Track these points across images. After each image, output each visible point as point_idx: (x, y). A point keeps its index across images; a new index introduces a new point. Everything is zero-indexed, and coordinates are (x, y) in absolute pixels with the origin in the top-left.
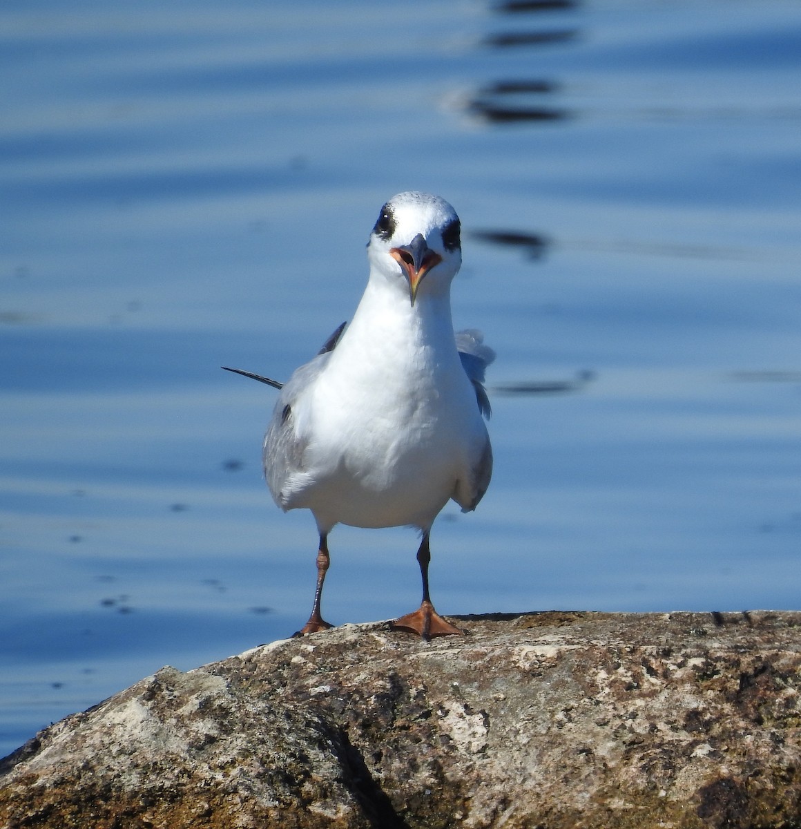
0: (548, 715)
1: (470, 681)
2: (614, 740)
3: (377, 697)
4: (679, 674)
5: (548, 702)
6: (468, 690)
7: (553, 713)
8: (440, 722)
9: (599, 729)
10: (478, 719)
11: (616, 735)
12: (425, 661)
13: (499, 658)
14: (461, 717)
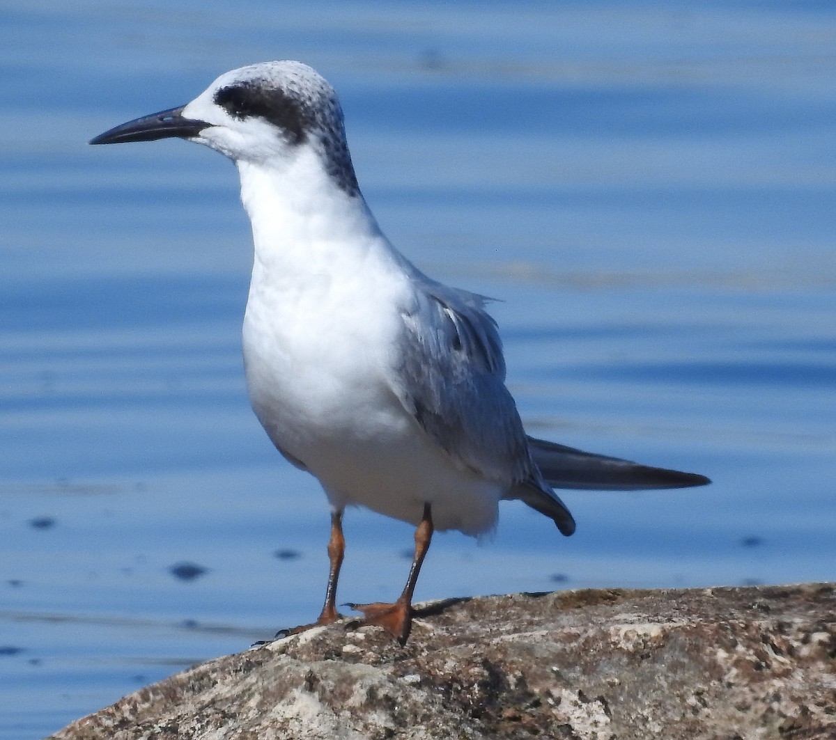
0: (678, 700)
1: (570, 666)
2: (763, 725)
3: (479, 685)
4: (805, 651)
5: (672, 685)
6: (572, 675)
7: (683, 698)
8: (554, 711)
9: (740, 714)
10: (596, 706)
11: (765, 720)
12: (512, 645)
13: (595, 639)
14: (576, 704)
